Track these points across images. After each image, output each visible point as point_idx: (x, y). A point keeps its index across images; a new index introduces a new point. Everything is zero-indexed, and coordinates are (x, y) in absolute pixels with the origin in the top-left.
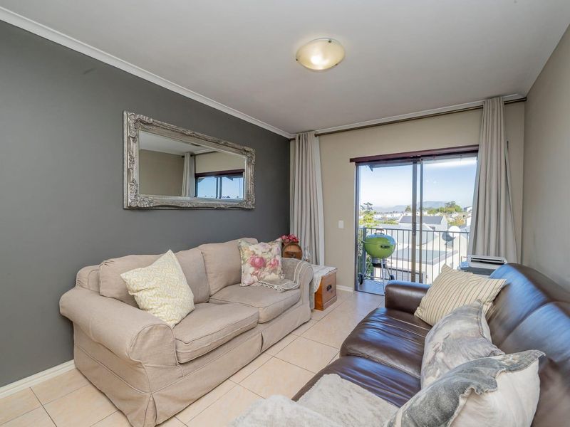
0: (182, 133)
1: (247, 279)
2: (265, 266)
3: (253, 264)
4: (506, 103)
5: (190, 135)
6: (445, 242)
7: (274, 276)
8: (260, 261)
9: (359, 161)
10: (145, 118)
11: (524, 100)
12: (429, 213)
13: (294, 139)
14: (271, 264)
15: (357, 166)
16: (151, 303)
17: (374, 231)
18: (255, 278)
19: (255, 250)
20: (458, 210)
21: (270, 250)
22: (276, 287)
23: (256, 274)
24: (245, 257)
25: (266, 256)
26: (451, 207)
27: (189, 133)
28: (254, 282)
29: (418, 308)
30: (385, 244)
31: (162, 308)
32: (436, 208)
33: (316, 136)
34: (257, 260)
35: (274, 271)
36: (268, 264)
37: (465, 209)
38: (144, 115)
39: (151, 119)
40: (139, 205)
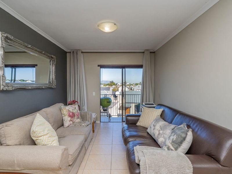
0: (26, 46)
1: (67, 124)
2: (75, 116)
3: (70, 116)
4: (150, 52)
5: (29, 48)
6: (114, 98)
7: (79, 120)
8: (72, 114)
9: (102, 66)
10: (9, 36)
11: (154, 52)
12: (104, 86)
13: (70, 52)
14: (77, 115)
15: (100, 68)
16: (49, 141)
17: (103, 96)
18: (71, 122)
19: (69, 109)
20: (114, 84)
21: (75, 108)
22: (83, 125)
23: (72, 121)
24: (65, 113)
25: (74, 111)
26: (112, 83)
27: (30, 46)
28: (71, 124)
29: (138, 122)
30: (108, 101)
31: (53, 143)
32: (106, 84)
33: (82, 52)
34: (71, 114)
35: (78, 118)
36: (75, 115)
37: (117, 84)
38: (9, 34)
39: (13, 37)
40: (7, 89)
